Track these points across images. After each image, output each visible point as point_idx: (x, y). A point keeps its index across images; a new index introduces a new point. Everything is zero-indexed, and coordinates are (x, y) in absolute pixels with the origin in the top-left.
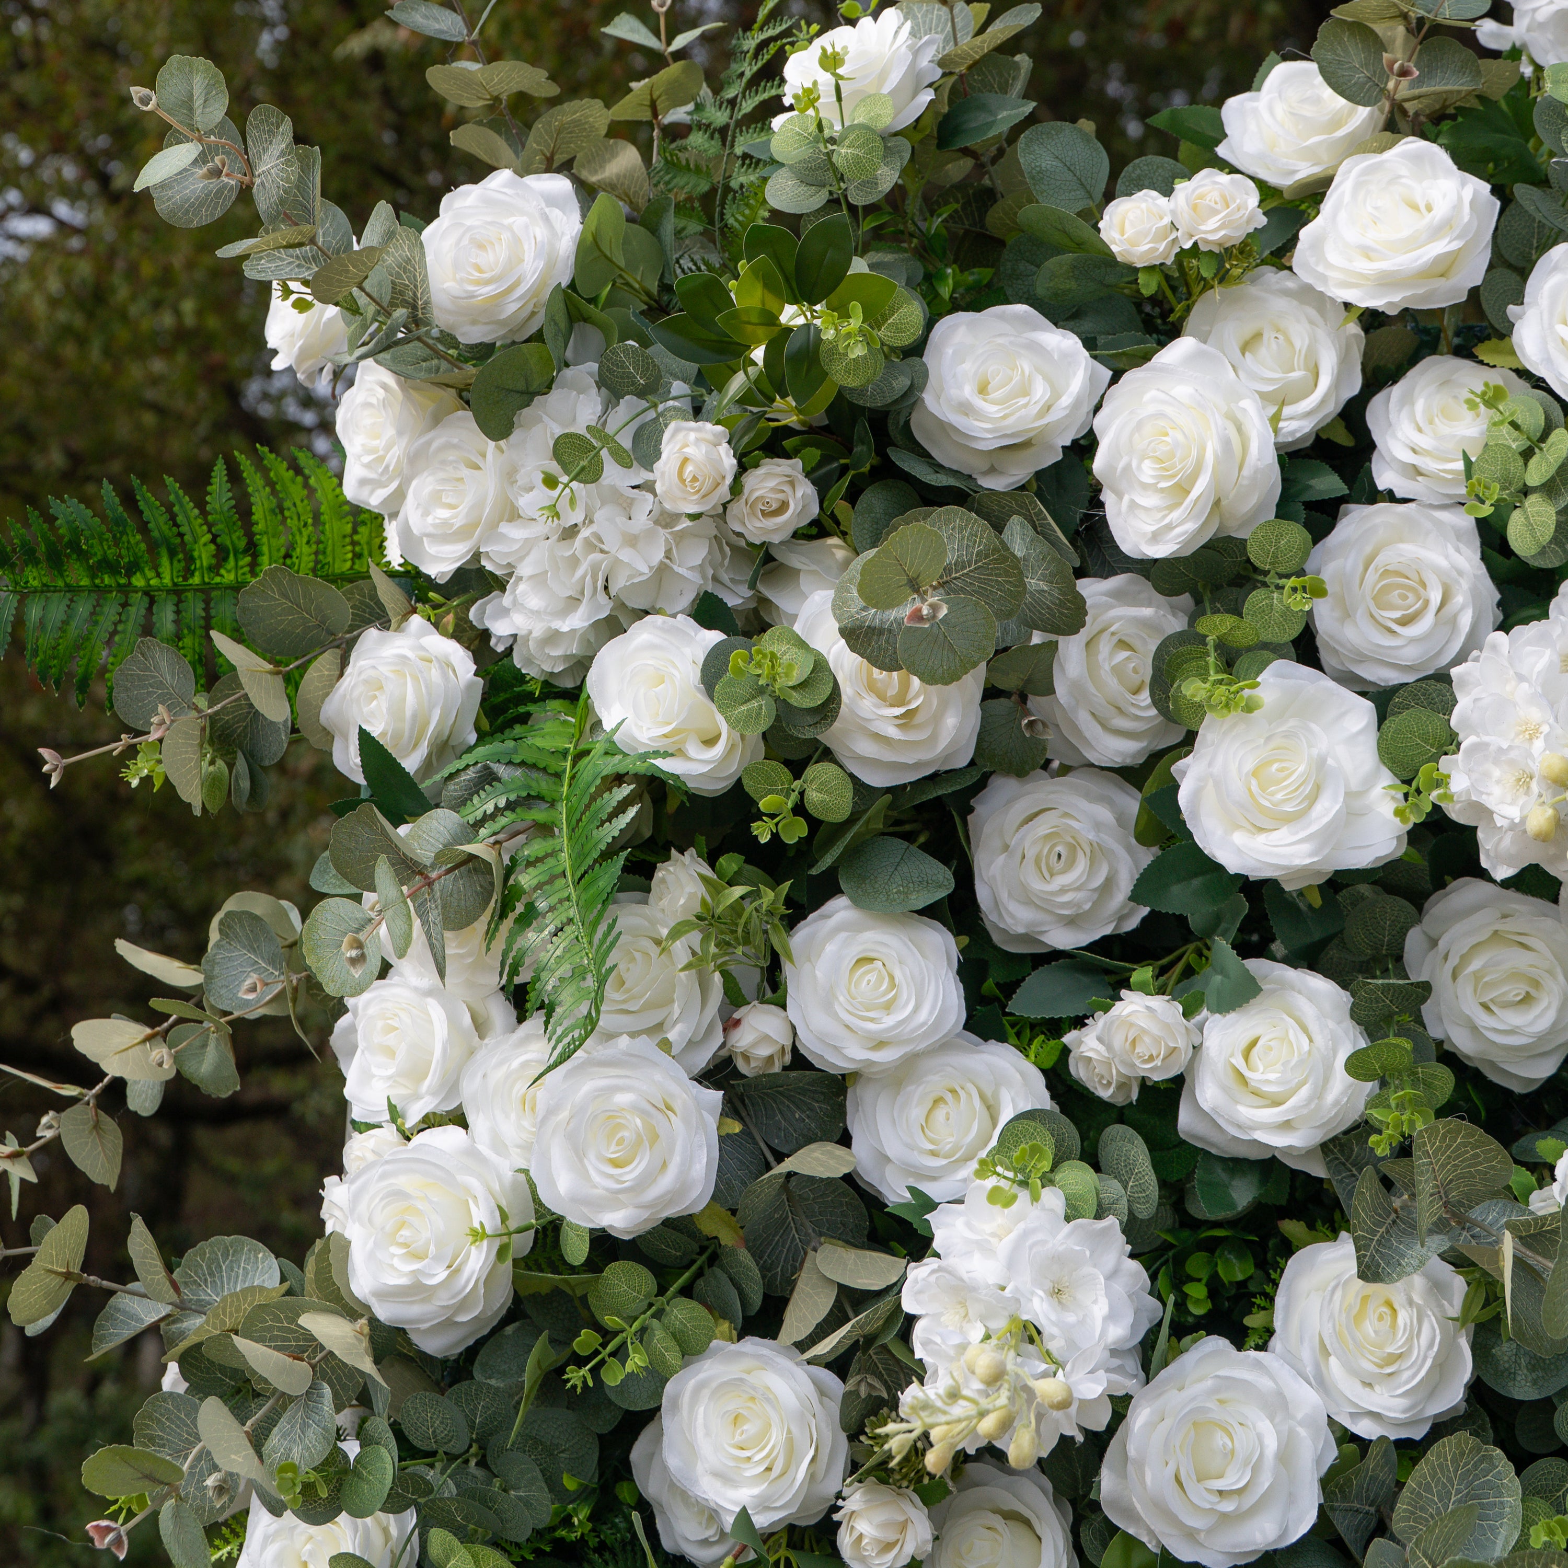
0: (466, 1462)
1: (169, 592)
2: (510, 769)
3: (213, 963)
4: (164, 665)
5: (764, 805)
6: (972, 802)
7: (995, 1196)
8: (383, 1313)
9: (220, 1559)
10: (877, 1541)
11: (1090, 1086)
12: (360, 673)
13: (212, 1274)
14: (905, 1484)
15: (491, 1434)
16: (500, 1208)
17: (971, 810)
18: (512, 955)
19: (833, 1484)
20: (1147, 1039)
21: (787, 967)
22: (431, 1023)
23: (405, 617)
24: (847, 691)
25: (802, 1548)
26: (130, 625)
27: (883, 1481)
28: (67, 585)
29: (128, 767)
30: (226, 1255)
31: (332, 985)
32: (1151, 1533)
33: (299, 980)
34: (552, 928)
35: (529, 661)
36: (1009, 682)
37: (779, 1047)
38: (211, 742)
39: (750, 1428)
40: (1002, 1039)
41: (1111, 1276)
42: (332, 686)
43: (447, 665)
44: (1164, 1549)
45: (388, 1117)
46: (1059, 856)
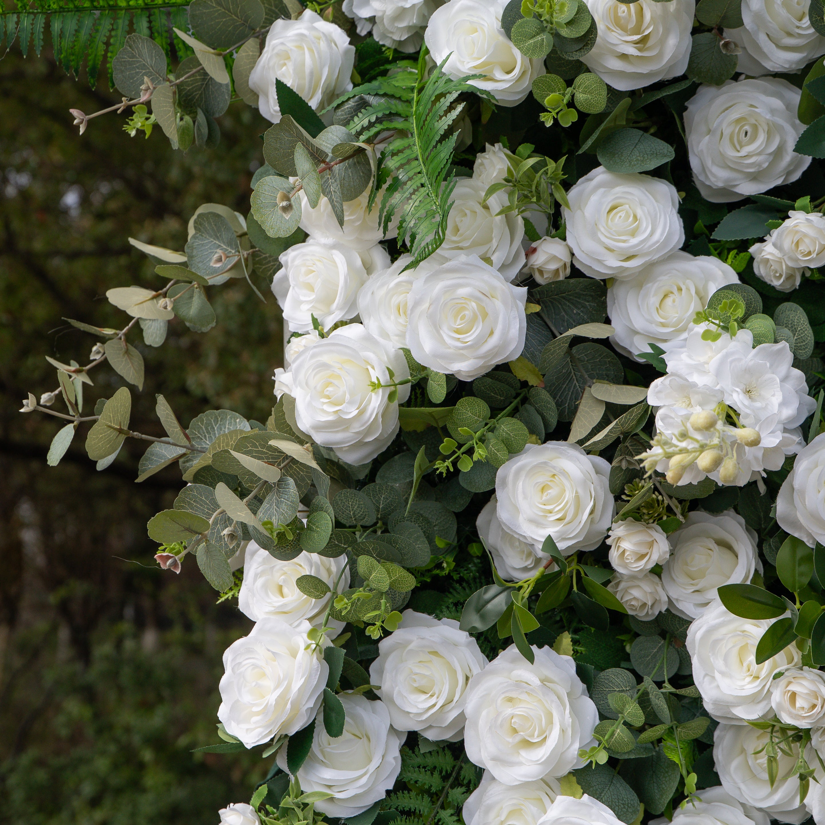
0: (375, 532)
1: (142, 9)
2: (377, 98)
3: (192, 248)
4: (145, 51)
5: (546, 102)
6: (686, 104)
7: (707, 335)
8: (319, 438)
9: (227, 599)
10: (634, 553)
11: (767, 280)
12: (273, 49)
13: (209, 433)
14: (651, 521)
15: (389, 515)
16: (388, 369)
17: (686, 109)
18: (385, 210)
19: (606, 523)
20: (807, 240)
21: (566, 213)
22: (336, 267)
23: (300, 13)
24: (601, 27)
25: (587, 564)
26: (119, 32)
27: (637, 519)
28: (76, 7)
29: (128, 124)
30: (216, 421)
31: (271, 231)
32: (810, 535)
33: (248, 254)
34: (411, 190)
35: (384, 36)
36: (711, 20)
37: (562, 264)
38: (180, 105)
39: (553, 492)
40: (709, 254)
41: (785, 379)
42: (255, 62)
43: (330, 40)
44: (818, 545)
45: (312, 327)
46: (746, 133)
